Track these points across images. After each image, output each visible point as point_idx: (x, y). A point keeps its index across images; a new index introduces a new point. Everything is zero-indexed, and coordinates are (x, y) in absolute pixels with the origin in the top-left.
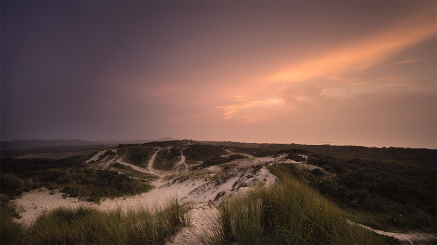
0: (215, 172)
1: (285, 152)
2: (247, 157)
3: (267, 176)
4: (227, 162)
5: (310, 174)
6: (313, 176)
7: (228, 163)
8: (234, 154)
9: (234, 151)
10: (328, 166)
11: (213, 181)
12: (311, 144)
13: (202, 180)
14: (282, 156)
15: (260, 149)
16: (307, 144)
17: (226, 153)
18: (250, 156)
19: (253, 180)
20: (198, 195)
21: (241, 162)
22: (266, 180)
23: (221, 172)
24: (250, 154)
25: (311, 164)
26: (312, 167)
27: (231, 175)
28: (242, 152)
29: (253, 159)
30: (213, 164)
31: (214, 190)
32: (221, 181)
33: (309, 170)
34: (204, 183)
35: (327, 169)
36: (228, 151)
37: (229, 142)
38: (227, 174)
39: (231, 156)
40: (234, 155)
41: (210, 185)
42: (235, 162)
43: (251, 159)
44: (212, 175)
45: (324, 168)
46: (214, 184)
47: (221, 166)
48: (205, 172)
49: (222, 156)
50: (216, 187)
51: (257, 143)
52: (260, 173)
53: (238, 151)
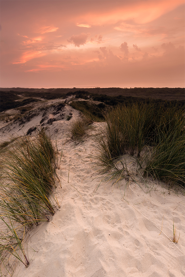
0: (14, 114)
1: (72, 94)
2: (40, 100)
3: (71, 111)
4: (22, 105)
5: (97, 107)
6: (99, 108)
7: (24, 106)
8: (26, 98)
9: (26, 96)
10: (108, 101)
11: (16, 122)
12: (87, 88)
13: (2, 122)
14: (71, 97)
15: (49, 93)
16: (84, 88)
17: (19, 98)
18: (42, 99)
19: (61, 115)
20: (5, 134)
21: (36, 105)
22: (72, 114)
23: (20, 114)
24: (42, 98)
25: (96, 100)
26: (98, 103)
27: (34, 114)
28: (34, 97)
29: (46, 101)
30: (9, 108)
31: (20, 128)
32: (24, 121)
33: (96, 105)
34: (7, 124)
35: (107, 103)
36: (20, 96)
37: (18, 88)
38: (30, 114)
39: (25, 100)
40: (28, 99)
41: (14, 125)
42: (31, 104)
43: (43, 102)
44: (11, 117)
45: (104, 102)
46: (18, 124)
47: (18, 109)
48: (4, 115)
49: (16, 101)
50: (22, 126)
51: (45, 88)
52: (65, 109)
53: (30, 96)
